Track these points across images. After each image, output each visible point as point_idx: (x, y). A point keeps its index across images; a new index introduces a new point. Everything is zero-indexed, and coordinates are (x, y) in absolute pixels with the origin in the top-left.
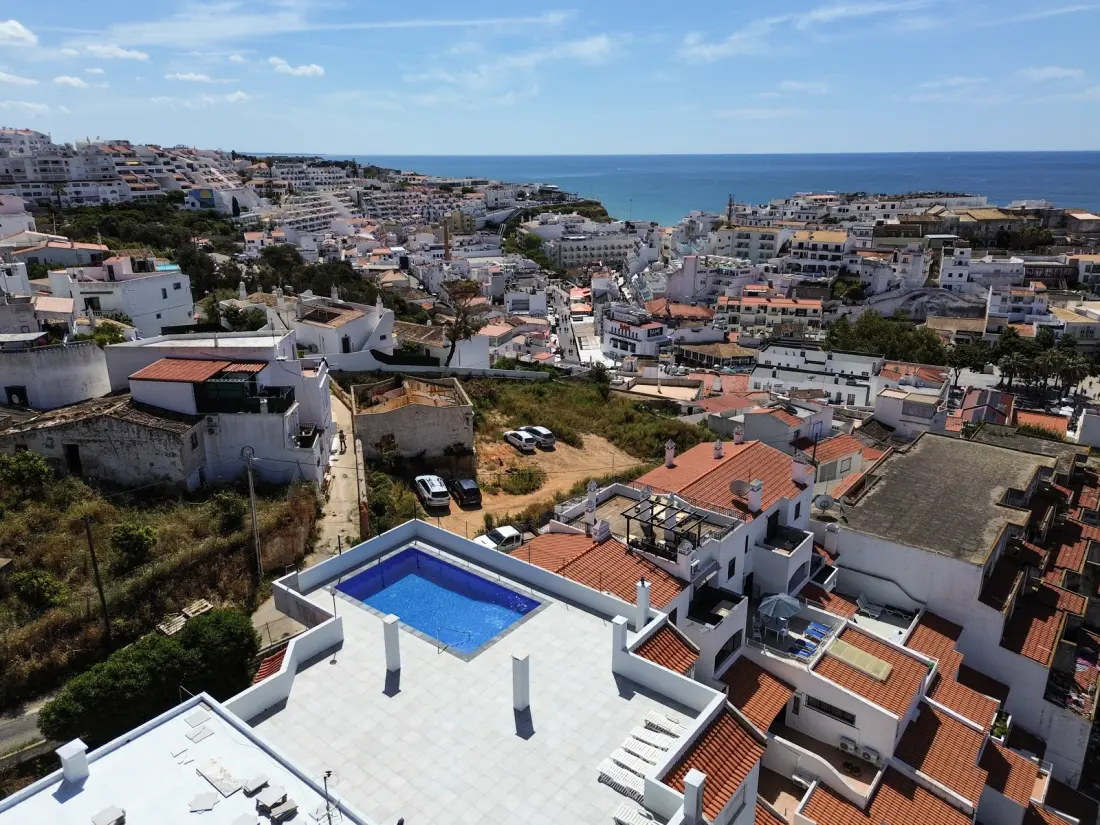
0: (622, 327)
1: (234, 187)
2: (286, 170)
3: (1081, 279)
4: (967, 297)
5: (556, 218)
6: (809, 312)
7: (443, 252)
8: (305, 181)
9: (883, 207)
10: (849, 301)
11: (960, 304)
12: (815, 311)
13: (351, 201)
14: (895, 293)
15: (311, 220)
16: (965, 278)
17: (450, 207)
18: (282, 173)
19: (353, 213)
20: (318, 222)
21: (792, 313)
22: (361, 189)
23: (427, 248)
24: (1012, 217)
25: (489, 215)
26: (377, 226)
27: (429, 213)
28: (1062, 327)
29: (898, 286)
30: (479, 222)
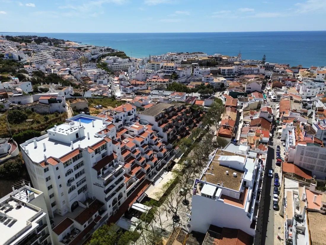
0: (124, 87)
1: (17, 52)
2: (31, 46)
3: (221, 72)
4: (199, 77)
5: (111, 57)
6: (166, 82)
7: (80, 68)
8: (37, 49)
9: (184, 57)
10: (175, 79)
11: (197, 79)
12: (167, 82)
13: (52, 54)
14: (184, 77)
15: (41, 60)
16: (198, 73)
17: (81, 55)
18: (30, 47)
19: (53, 58)
20: (43, 61)
21: (162, 82)
22: (54, 51)
23: (75, 67)
24: (210, 59)
25: (93, 57)
26: (61, 61)
27: (75, 57)
28: (214, 83)
29: (185, 75)
30: (90, 59)
